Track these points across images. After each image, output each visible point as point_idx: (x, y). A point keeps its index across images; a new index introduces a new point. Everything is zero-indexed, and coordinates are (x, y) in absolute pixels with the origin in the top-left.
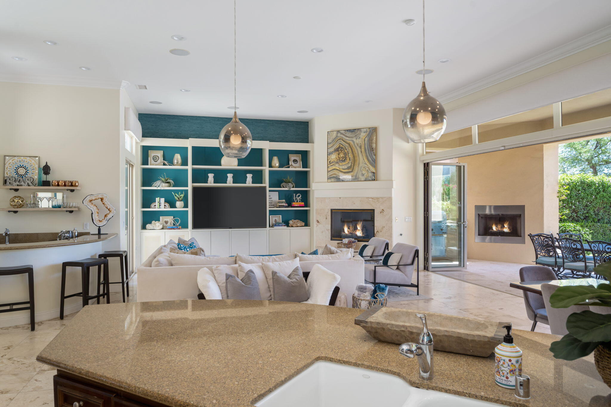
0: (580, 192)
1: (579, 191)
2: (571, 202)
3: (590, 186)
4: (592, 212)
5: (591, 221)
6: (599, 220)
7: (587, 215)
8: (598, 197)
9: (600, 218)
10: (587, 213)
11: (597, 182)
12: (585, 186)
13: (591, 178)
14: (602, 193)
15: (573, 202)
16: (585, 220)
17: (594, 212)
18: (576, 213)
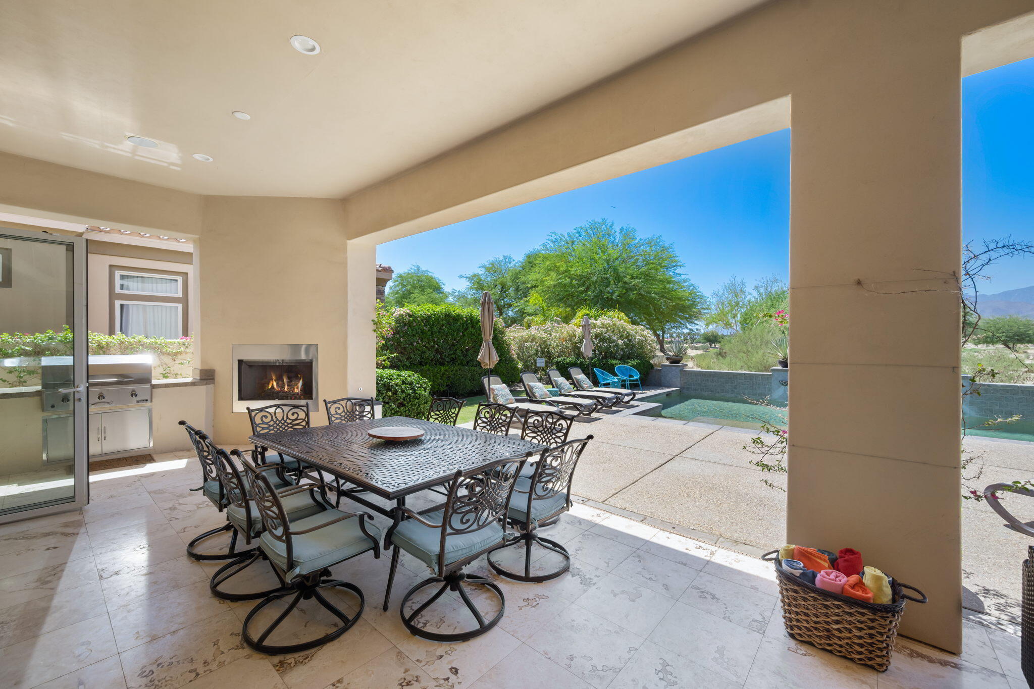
0: (444, 327)
1: (443, 325)
2: (433, 340)
3: (456, 320)
4: (459, 352)
5: (459, 364)
6: (468, 362)
7: (454, 356)
8: (466, 333)
9: (469, 359)
10: (454, 354)
11: (464, 316)
12: (451, 321)
13: (458, 310)
14: (470, 329)
15: (436, 340)
16: (451, 363)
17: (463, 352)
18: (441, 354)
